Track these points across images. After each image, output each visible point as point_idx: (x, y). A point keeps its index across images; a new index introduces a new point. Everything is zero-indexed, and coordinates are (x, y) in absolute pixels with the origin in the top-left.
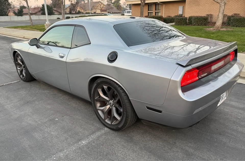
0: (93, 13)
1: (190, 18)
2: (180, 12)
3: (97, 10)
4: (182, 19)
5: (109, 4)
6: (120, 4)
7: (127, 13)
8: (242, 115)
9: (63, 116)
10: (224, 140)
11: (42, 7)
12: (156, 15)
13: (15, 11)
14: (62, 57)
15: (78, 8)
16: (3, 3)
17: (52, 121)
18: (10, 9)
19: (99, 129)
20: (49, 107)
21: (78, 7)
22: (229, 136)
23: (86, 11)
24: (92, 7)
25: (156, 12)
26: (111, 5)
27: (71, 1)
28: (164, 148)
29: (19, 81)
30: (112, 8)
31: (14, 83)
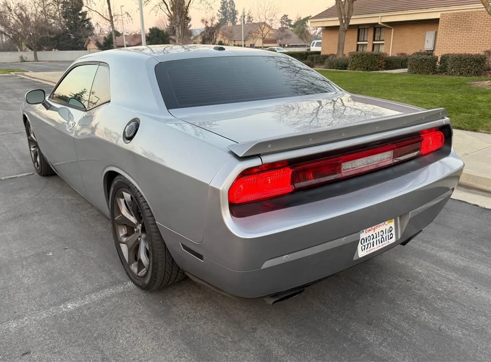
0: (249, 46)
1: (444, 58)
2: (428, 46)
3: (256, 40)
4: (426, 60)
5: (286, 28)
6: (307, 26)
7: (316, 46)
8: (450, 285)
9: (66, 249)
10: (371, 339)
11: (149, 34)
12: (375, 50)
13: (99, 41)
15: (220, 35)
16: (79, 25)
17: (41, 257)
18: (90, 38)
19: (114, 283)
20: (52, 228)
21: (219, 33)
22: (388, 331)
23: (235, 41)
24: (246, 34)
25: (374, 45)
26: (286, 30)
27: (206, 22)
28: (224, 338)
29: (32, 173)
30: (288, 36)
31: (21, 177)
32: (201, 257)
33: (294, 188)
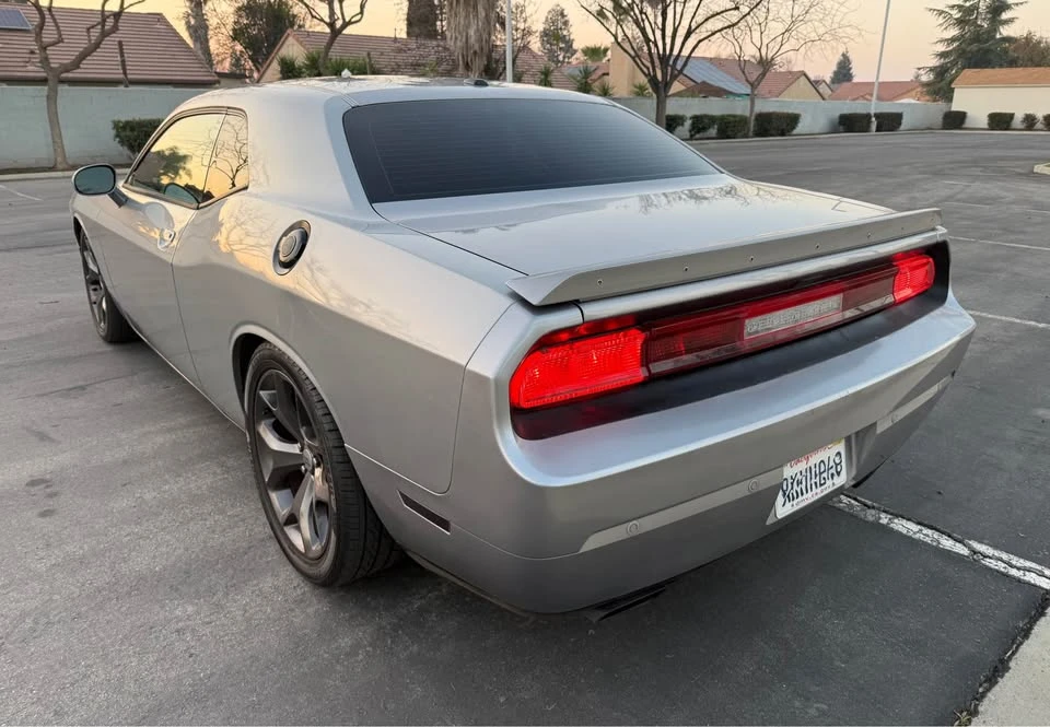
32: (445, 524)
33: (647, 374)
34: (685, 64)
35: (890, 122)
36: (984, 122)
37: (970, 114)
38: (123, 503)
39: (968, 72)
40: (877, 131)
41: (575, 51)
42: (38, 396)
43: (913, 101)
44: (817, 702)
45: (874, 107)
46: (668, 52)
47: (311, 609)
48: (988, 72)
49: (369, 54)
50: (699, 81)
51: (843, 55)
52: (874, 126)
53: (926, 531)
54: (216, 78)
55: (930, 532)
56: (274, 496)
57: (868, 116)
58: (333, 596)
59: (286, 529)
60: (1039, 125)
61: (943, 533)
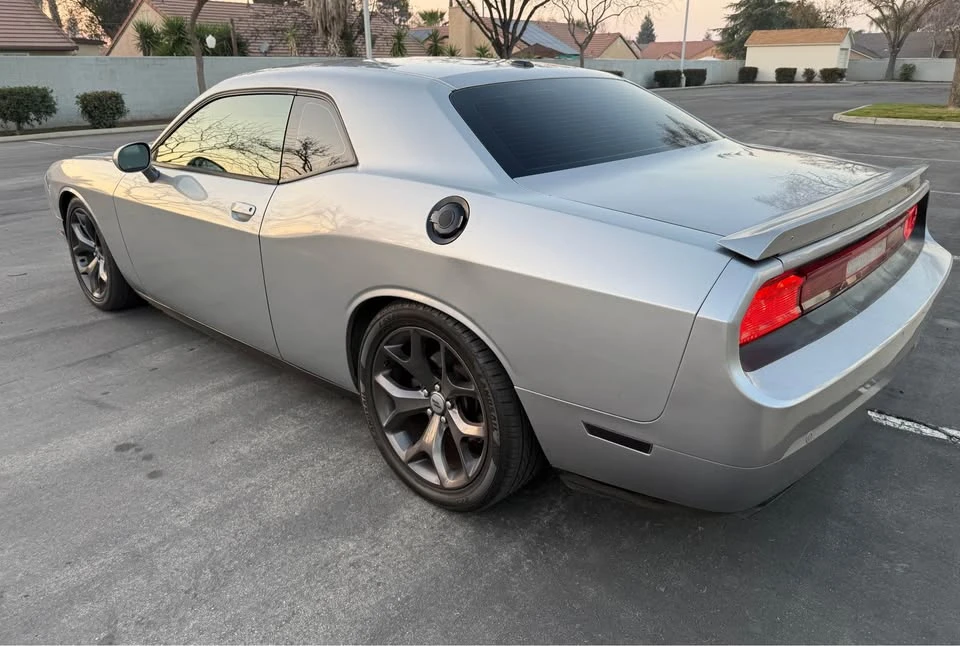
14: (245, 218)
34: (524, 28)
35: (696, 77)
36: (772, 77)
37: (761, 69)
38: (223, 459)
39: (757, 33)
40: (686, 85)
41: (410, 15)
42: (69, 366)
43: (711, 59)
44: (899, 563)
45: (682, 64)
46: (508, 17)
47: (459, 534)
48: (774, 33)
49: (232, 21)
50: (532, 44)
51: (646, 18)
52: (684, 81)
53: (907, 423)
54: (74, 45)
55: (910, 424)
56: (392, 438)
57: (677, 73)
58: (470, 519)
59: (410, 465)
60: (817, 78)
61: (920, 423)
